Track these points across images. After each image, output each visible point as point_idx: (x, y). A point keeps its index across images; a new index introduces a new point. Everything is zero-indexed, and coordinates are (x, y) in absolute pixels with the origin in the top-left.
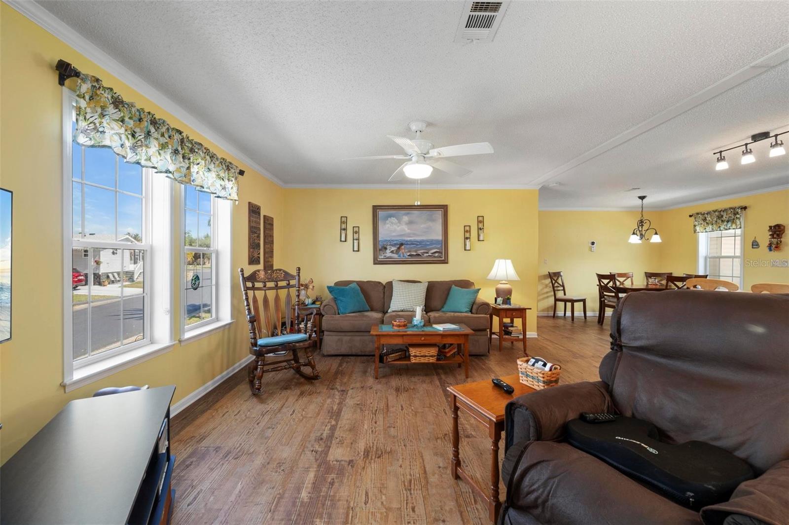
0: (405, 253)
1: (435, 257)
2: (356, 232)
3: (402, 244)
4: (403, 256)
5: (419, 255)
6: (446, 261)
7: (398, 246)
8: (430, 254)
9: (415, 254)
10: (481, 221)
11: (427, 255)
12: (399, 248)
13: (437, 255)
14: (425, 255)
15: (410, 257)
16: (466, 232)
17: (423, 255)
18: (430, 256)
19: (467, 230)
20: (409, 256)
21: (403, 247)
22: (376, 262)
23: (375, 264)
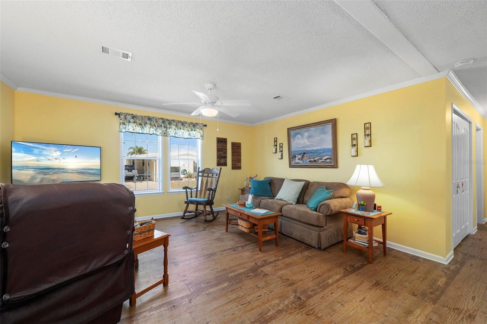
0: (306, 160)
1: (327, 163)
2: (281, 147)
3: (304, 153)
4: (306, 162)
5: (315, 161)
6: (335, 166)
7: (302, 155)
8: (324, 160)
9: (313, 160)
10: (368, 127)
11: (321, 161)
12: (303, 156)
13: (328, 161)
14: (320, 161)
15: (310, 163)
16: (353, 139)
17: (318, 161)
18: (323, 162)
19: (354, 138)
20: (309, 161)
21: (305, 155)
22: (291, 166)
23: (290, 167)
